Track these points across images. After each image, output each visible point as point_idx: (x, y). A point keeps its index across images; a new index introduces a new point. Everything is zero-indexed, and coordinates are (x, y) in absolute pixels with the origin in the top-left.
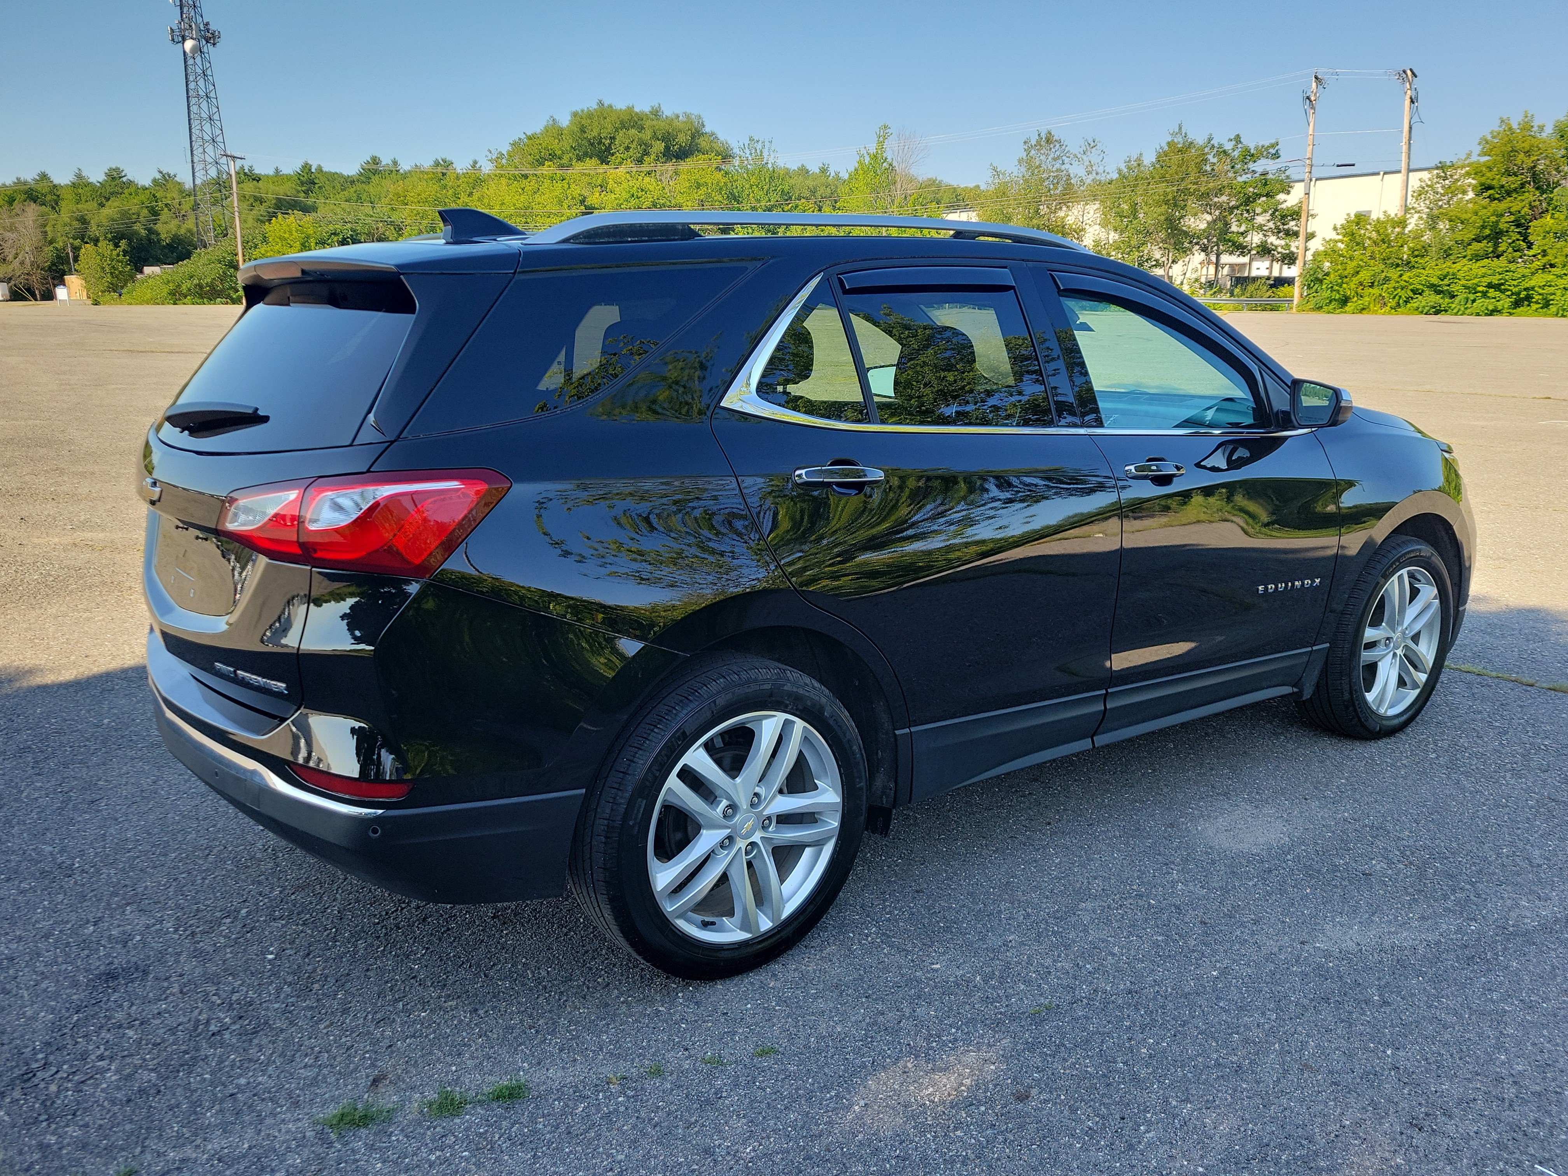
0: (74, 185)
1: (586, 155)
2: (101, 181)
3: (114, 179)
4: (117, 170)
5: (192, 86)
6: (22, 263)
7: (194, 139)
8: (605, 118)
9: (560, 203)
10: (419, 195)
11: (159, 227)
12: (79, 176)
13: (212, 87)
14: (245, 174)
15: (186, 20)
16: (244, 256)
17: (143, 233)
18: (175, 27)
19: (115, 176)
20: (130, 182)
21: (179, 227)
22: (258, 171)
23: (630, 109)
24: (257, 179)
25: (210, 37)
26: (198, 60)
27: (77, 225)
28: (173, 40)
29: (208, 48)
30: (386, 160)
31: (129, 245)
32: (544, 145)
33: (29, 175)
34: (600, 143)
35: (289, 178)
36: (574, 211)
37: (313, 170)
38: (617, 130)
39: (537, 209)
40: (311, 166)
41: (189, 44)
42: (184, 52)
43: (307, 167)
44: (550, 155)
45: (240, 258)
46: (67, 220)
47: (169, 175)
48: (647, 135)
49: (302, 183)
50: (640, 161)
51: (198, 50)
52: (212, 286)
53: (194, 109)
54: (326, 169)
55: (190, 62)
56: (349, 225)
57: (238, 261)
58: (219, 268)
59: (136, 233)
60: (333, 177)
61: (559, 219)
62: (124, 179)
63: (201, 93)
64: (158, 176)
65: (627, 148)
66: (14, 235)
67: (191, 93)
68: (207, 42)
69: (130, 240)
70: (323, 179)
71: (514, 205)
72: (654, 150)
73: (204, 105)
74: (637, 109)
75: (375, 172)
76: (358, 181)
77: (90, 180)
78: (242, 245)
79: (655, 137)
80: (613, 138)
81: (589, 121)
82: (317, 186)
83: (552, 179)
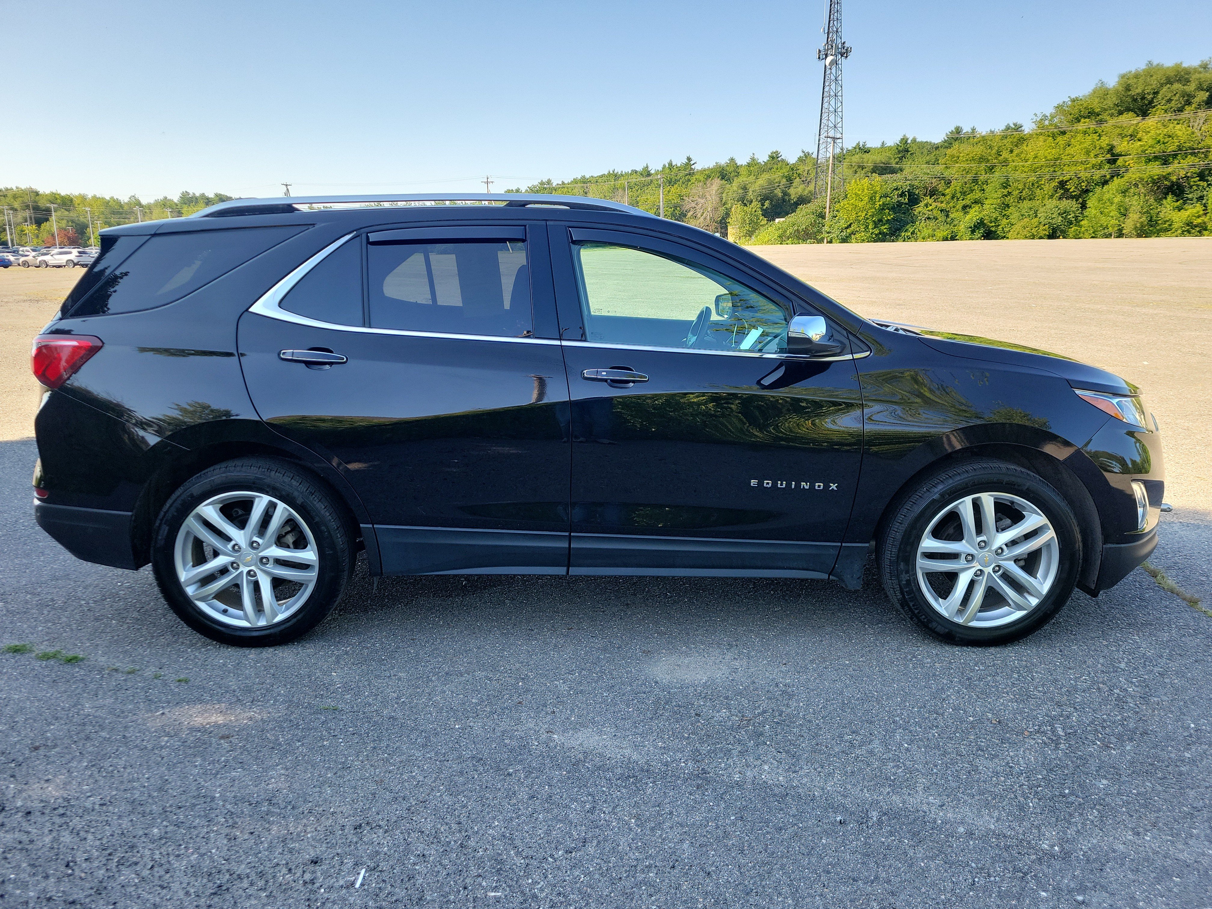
0: (749, 165)
1: (1128, 110)
2: (765, 161)
3: (773, 158)
4: (777, 153)
5: (826, 89)
6: (705, 219)
7: (822, 127)
8: (1151, 76)
9: (1088, 153)
10: (967, 155)
11: (792, 191)
12: (753, 159)
13: (840, 88)
14: (860, 148)
15: (830, 43)
16: (830, 208)
17: (780, 195)
18: (822, 49)
19: (774, 157)
20: (783, 161)
21: (804, 190)
22: (868, 145)
23: (1178, 65)
24: (867, 151)
25: (845, 53)
26: (834, 71)
27: (741, 191)
28: (819, 58)
29: (843, 61)
30: (966, 129)
31: (771, 204)
32: (1085, 105)
33: (723, 161)
34: (1143, 98)
35: (890, 148)
36: (1100, 159)
37: (909, 141)
38: (1162, 85)
39: (1066, 159)
40: (907, 139)
41: (830, 59)
42: (825, 66)
43: (904, 141)
44: (1089, 113)
45: (827, 210)
46: (735, 188)
47: (808, 153)
48: (1191, 88)
49: (899, 152)
50: (1181, 110)
51: (835, 62)
52: (806, 231)
53: (826, 105)
54: (919, 140)
55: (828, 72)
56: (908, 182)
57: (825, 213)
58: (812, 218)
59: (776, 195)
60: (922, 145)
61: (1083, 167)
62: (779, 159)
63: (832, 93)
64: (802, 155)
65: (1169, 101)
66: (702, 201)
67: (825, 94)
68: (842, 56)
69: (771, 201)
70: (915, 147)
71: (1046, 157)
72: (1197, 100)
73: (833, 102)
74: (1185, 65)
75: (956, 139)
76: (941, 147)
77: (759, 161)
78: (830, 201)
79: (1200, 88)
80: (1156, 93)
81: (1135, 80)
82: (909, 153)
83: (1085, 133)
